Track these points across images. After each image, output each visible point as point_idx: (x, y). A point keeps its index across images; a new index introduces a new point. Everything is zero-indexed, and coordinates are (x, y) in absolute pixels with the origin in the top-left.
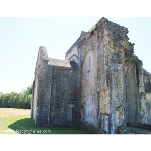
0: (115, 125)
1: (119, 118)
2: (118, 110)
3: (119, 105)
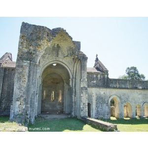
3: (19, 96)
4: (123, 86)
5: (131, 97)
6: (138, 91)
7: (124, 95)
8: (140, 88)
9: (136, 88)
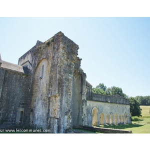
0: (64, 127)
1: (67, 122)
2: (66, 115)
3: (67, 110)
4: (100, 100)
5: (104, 109)
6: (108, 104)
7: (101, 107)
8: (109, 101)
9: (107, 102)
